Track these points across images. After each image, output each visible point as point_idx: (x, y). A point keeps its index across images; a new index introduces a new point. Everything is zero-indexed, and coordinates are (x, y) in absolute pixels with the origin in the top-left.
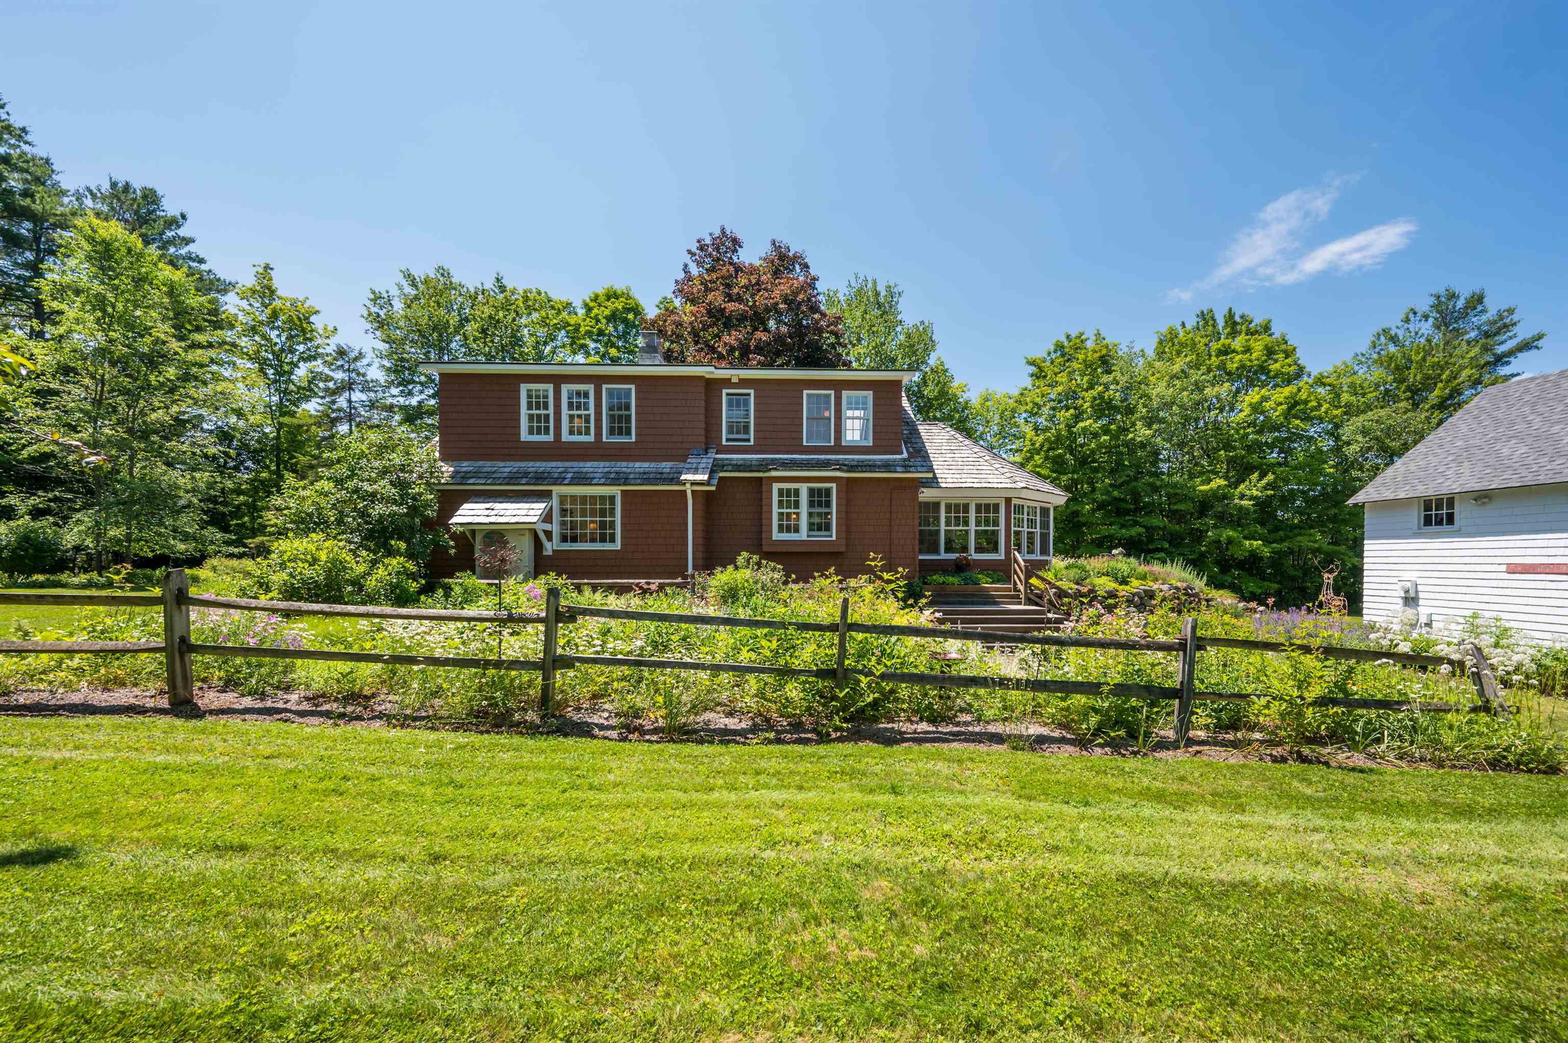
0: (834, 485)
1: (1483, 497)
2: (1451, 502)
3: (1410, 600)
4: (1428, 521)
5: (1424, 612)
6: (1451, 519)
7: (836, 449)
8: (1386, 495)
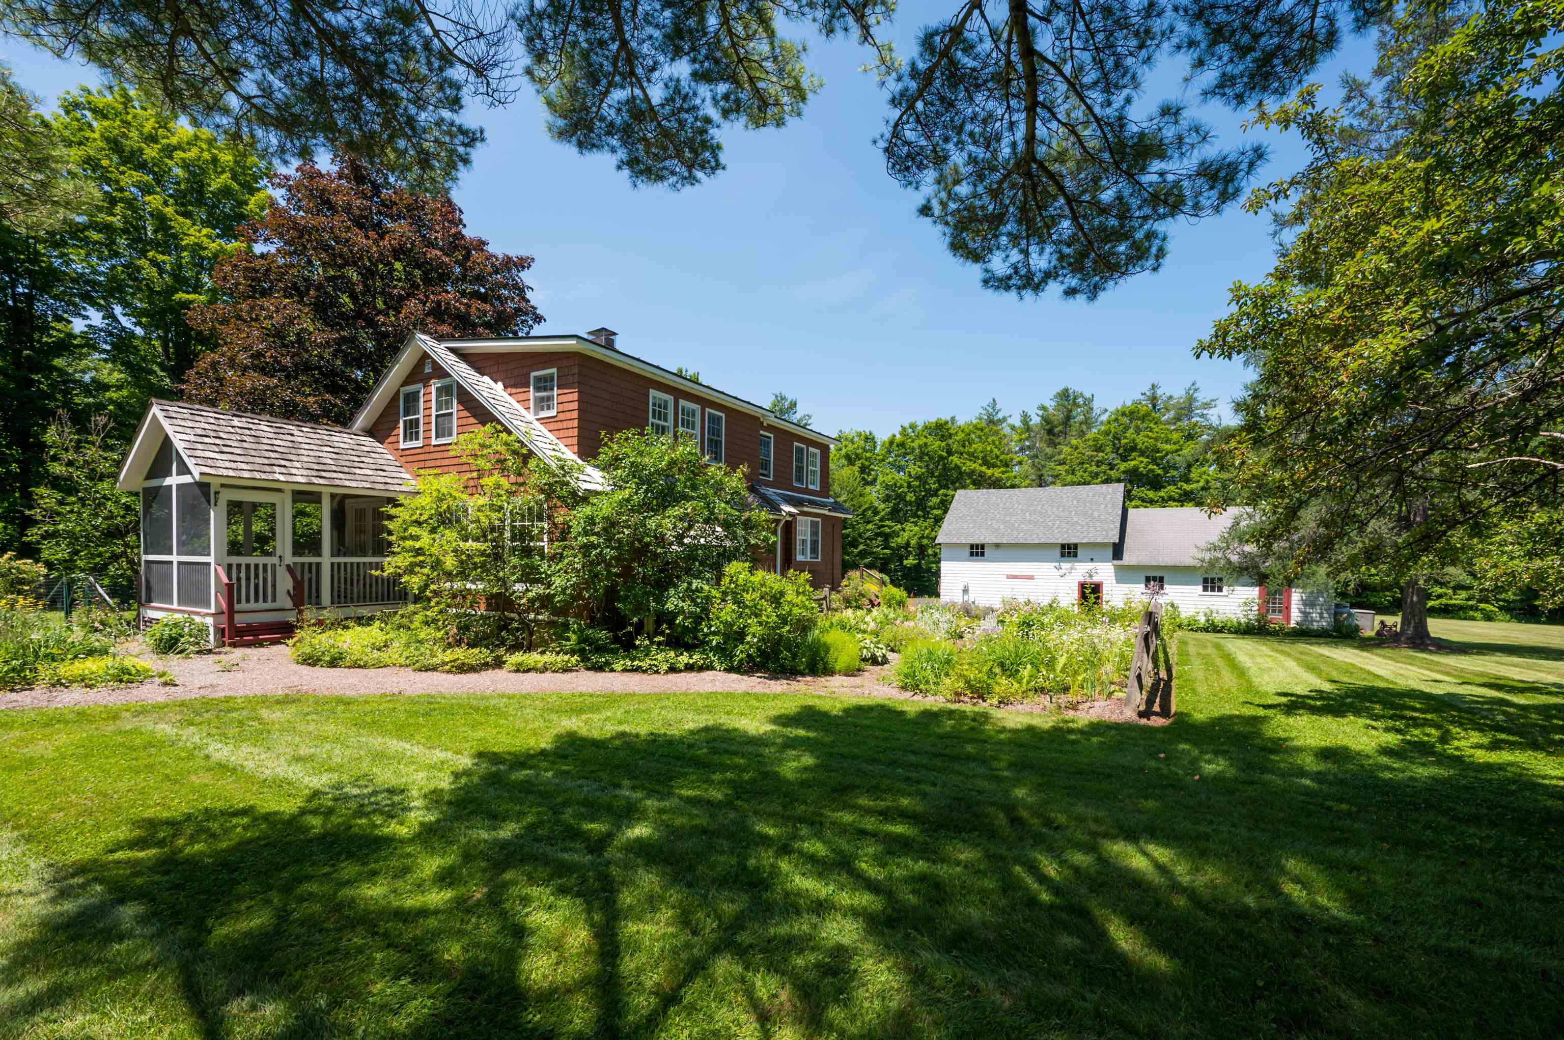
0: (820, 520)
1: (997, 545)
2: (983, 546)
3: (966, 591)
4: (972, 554)
5: (971, 597)
6: (983, 554)
7: (807, 491)
8: (955, 540)
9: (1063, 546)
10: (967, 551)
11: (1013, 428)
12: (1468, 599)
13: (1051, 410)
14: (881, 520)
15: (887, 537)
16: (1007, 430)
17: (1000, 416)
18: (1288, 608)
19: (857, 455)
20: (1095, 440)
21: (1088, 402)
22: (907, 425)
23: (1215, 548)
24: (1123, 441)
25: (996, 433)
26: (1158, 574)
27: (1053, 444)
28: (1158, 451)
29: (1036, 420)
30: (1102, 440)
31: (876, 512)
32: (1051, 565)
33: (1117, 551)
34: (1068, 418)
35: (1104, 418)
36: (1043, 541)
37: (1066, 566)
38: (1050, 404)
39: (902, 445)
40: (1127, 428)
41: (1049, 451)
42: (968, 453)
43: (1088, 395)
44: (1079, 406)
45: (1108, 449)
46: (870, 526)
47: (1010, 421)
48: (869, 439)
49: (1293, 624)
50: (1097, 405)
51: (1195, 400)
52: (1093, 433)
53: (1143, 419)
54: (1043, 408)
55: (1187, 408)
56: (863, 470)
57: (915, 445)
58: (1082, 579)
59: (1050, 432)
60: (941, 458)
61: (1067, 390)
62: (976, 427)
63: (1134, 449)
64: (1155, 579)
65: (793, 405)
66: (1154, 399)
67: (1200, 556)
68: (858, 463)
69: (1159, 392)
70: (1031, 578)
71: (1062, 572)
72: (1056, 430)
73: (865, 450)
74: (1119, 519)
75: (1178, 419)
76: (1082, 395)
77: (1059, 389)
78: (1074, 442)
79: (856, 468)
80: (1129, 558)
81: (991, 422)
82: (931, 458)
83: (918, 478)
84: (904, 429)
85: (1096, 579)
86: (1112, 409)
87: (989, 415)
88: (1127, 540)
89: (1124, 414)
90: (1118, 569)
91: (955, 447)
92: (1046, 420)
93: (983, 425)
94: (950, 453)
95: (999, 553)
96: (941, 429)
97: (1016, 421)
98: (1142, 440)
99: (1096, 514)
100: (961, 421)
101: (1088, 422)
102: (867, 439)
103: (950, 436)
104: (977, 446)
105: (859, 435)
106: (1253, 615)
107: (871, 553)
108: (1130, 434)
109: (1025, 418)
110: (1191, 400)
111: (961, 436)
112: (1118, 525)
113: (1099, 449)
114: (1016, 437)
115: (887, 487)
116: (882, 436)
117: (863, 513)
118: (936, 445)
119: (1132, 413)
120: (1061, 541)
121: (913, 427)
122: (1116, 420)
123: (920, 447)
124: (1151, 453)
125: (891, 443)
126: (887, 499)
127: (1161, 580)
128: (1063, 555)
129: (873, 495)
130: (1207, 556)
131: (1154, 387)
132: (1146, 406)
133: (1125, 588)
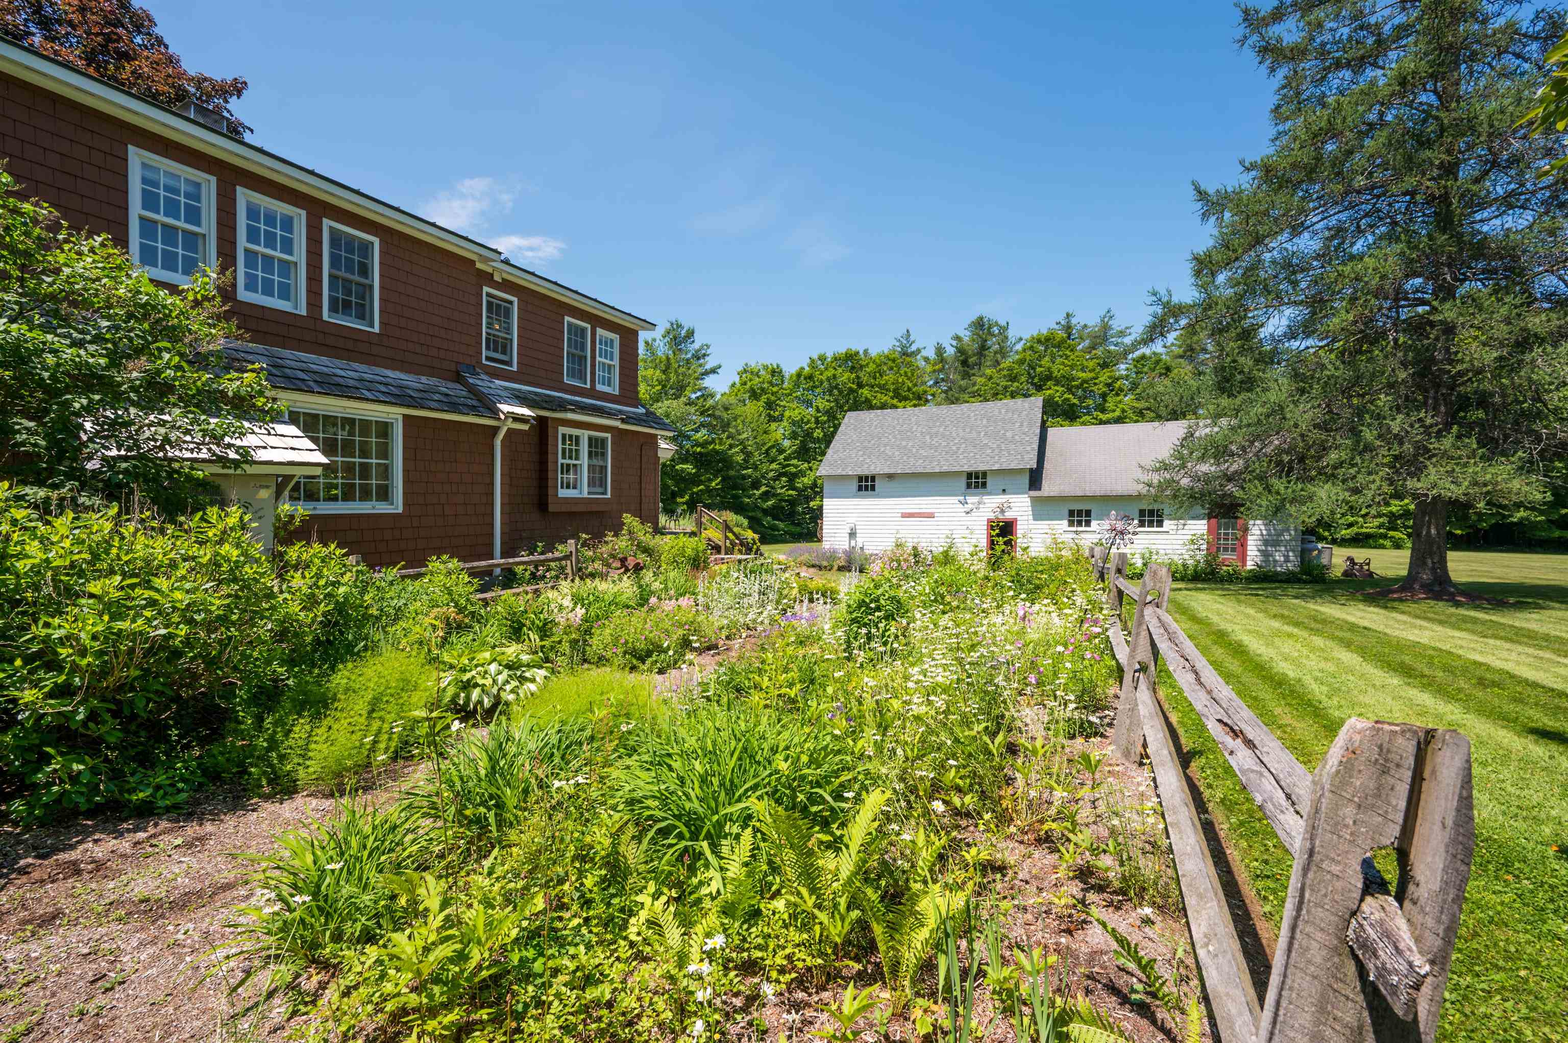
0: (609, 435)
1: (891, 476)
2: (873, 478)
3: (852, 534)
4: (860, 488)
5: (860, 541)
6: (873, 488)
7: (592, 393)
8: (839, 472)
9: (969, 475)
10: (855, 485)
11: (926, 359)
12: (1379, 527)
13: (966, 339)
14: (785, 459)
15: (792, 477)
16: (922, 363)
17: (914, 348)
18: (1244, 545)
19: (763, 389)
20: (1010, 369)
21: (1004, 329)
22: (815, 357)
23: (1165, 467)
24: (1039, 370)
25: (909, 364)
26: (1084, 507)
27: (966, 375)
28: (1073, 379)
29: (950, 351)
30: (1017, 369)
31: (781, 451)
32: (954, 500)
33: (1035, 478)
34: (983, 348)
35: (1019, 347)
36: (945, 468)
37: (972, 500)
38: (966, 335)
39: (810, 377)
40: (1040, 358)
41: (963, 383)
42: (879, 386)
43: (1003, 323)
44: (994, 335)
45: (1023, 379)
46: (774, 466)
47: (924, 353)
48: (776, 372)
49: (1250, 565)
50: (1012, 334)
51: (1110, 328)
52: (1006, 363)
53: (1058, 346)
54: (958, 338)
55: (1102, 335)
56: (770, 405)
57: (824, 378)
58: (992, 516)
59: (964, 363)
60: (851, 390)
61: (981, 318)
62: (887, 357)
63: (1049, 378)
64: (1080, 513)
65: (691, 334)
66: (1068, 328)
67: (1146, 478)
68: (764, 398)
69: (1074, 321)
70: (931, 516)
71: (968, 507)
72: (972, 360)
73: (772, 385)
74: (1036, 439)
75: (1093, 347)
76: (997, 324)
77: (974, 318)
78: (988, 372)
79: (761, 403)
80: (1049, 488)
81: (905, 354)
82: (841, 392)
83: (827, 412)
84: (812, 360)
85: (1009, 515)
86: (1027, 336)
87: (903, 347)
88: (1047, 465)
89: (1039, 341)
90: (1034, 500)
91: (865, 379)
92: (960, 351)
93: (897, 355)
94: (860, 386)
95: (893, 485)
96: (850, 360)
97: (931, 353)
98: (1058, 369)
99: (1009, 434)
100: (873, 353)
101: (1003, 352)
102: (773, 372)
103: (862, 367)
104: (889, 377)
105: (766, 367)
106: (1201, 556)
107: (775, 495)
108: (1046, 361)
109: (940, 350)
110: (1106, 327)
111: (871, 367)
112: (1036, 446)
113: (1013, 378)
114: (929, 369)
115: (794, 423)
116: (790, 369)
117: (767, 452)
118: (845, 377)
119: (1048, 339)
120: (966, 468)
121: (822, 358)
122: (1031, 348)
123: (828, 379)
124: (1066, 382)
125: (799, 375)
126: (794, 435)
127: (1088, 513)
128: (969, 486)
129: (779, 432)
130: (1156, 478)
131: (1068, 315)
132: (1062, 334)
133: (1044, 525)
